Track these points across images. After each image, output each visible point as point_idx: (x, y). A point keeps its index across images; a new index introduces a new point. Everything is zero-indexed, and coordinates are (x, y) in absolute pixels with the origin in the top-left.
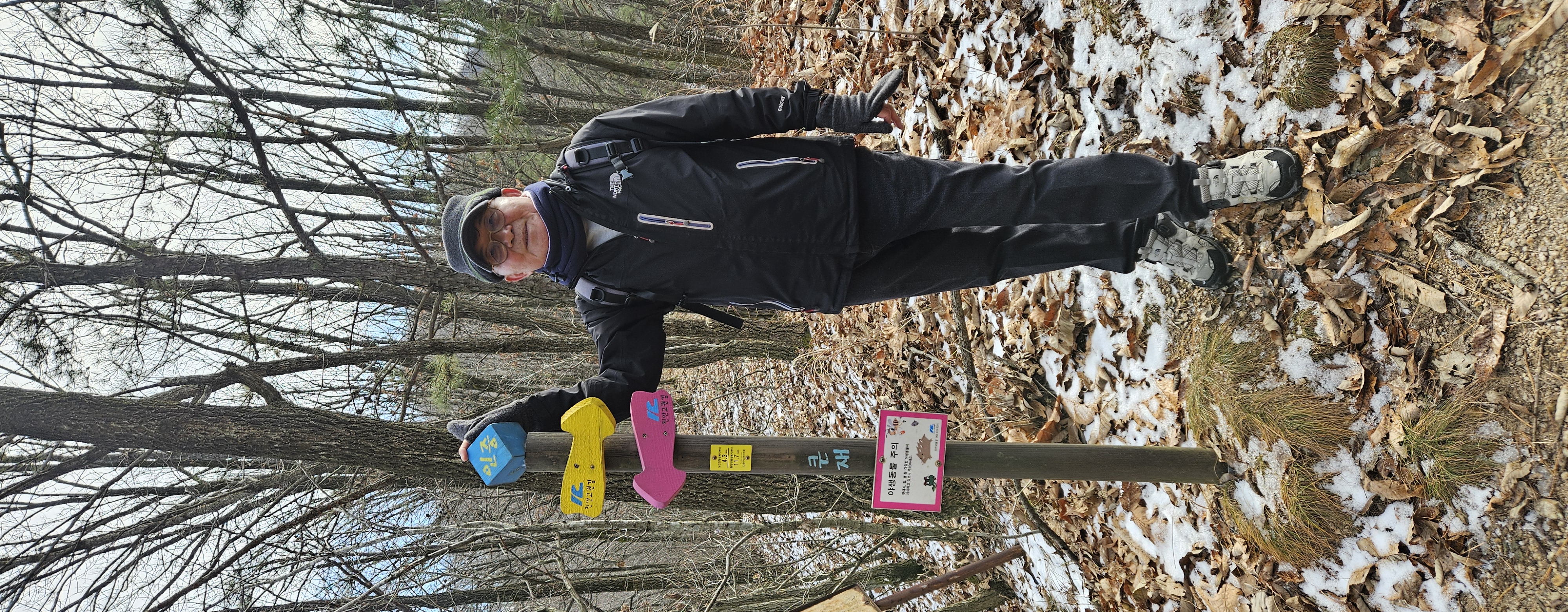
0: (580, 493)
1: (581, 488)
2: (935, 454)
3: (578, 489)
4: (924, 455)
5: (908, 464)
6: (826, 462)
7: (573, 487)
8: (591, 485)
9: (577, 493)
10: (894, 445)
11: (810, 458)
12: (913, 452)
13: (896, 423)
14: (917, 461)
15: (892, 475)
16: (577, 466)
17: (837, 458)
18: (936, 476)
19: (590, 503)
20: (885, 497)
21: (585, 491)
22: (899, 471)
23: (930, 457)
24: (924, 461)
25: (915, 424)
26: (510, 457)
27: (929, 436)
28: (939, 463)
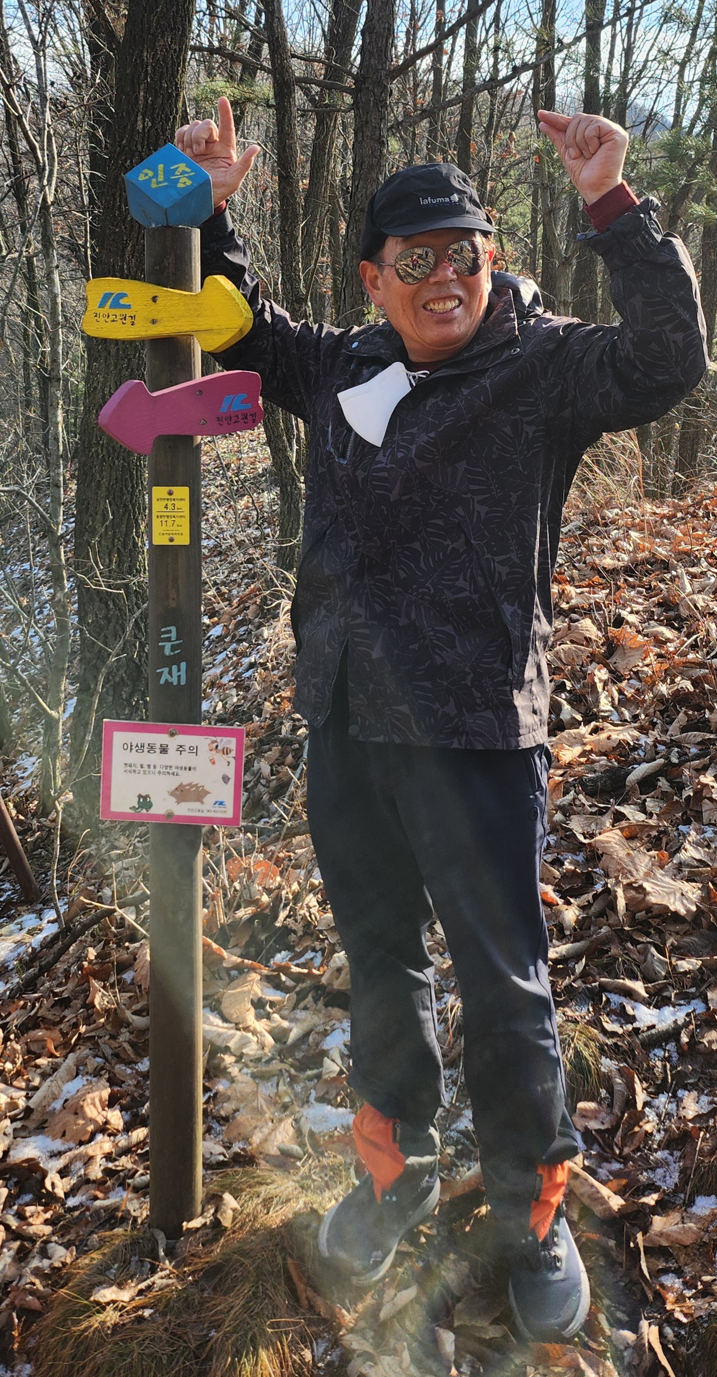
0: (116, 305)
1: (123, 306)
2: (185, 810)
3: (122, 302)
4: (182, 793)
5: (169, 771)
6: (167, 652)
7: (123, 295)
8: (129, 320)
9: (115, 301)
10: (194, 750)
11: (173, 629)
12: (186, 778)
13: (226, 751)
14: (173, 783)
15: (151, 748)
16: (154, 299)
17: (175, 668)
18: (152, 811)
19: (101, 319)
20: (120, 738)
21: (118, 312)
22: (156, 758)
23: (178, 802)
24: (172, 794)
25: (226, 779)
26: (166, 206)
27: (209, 800)
28: (170, 815)
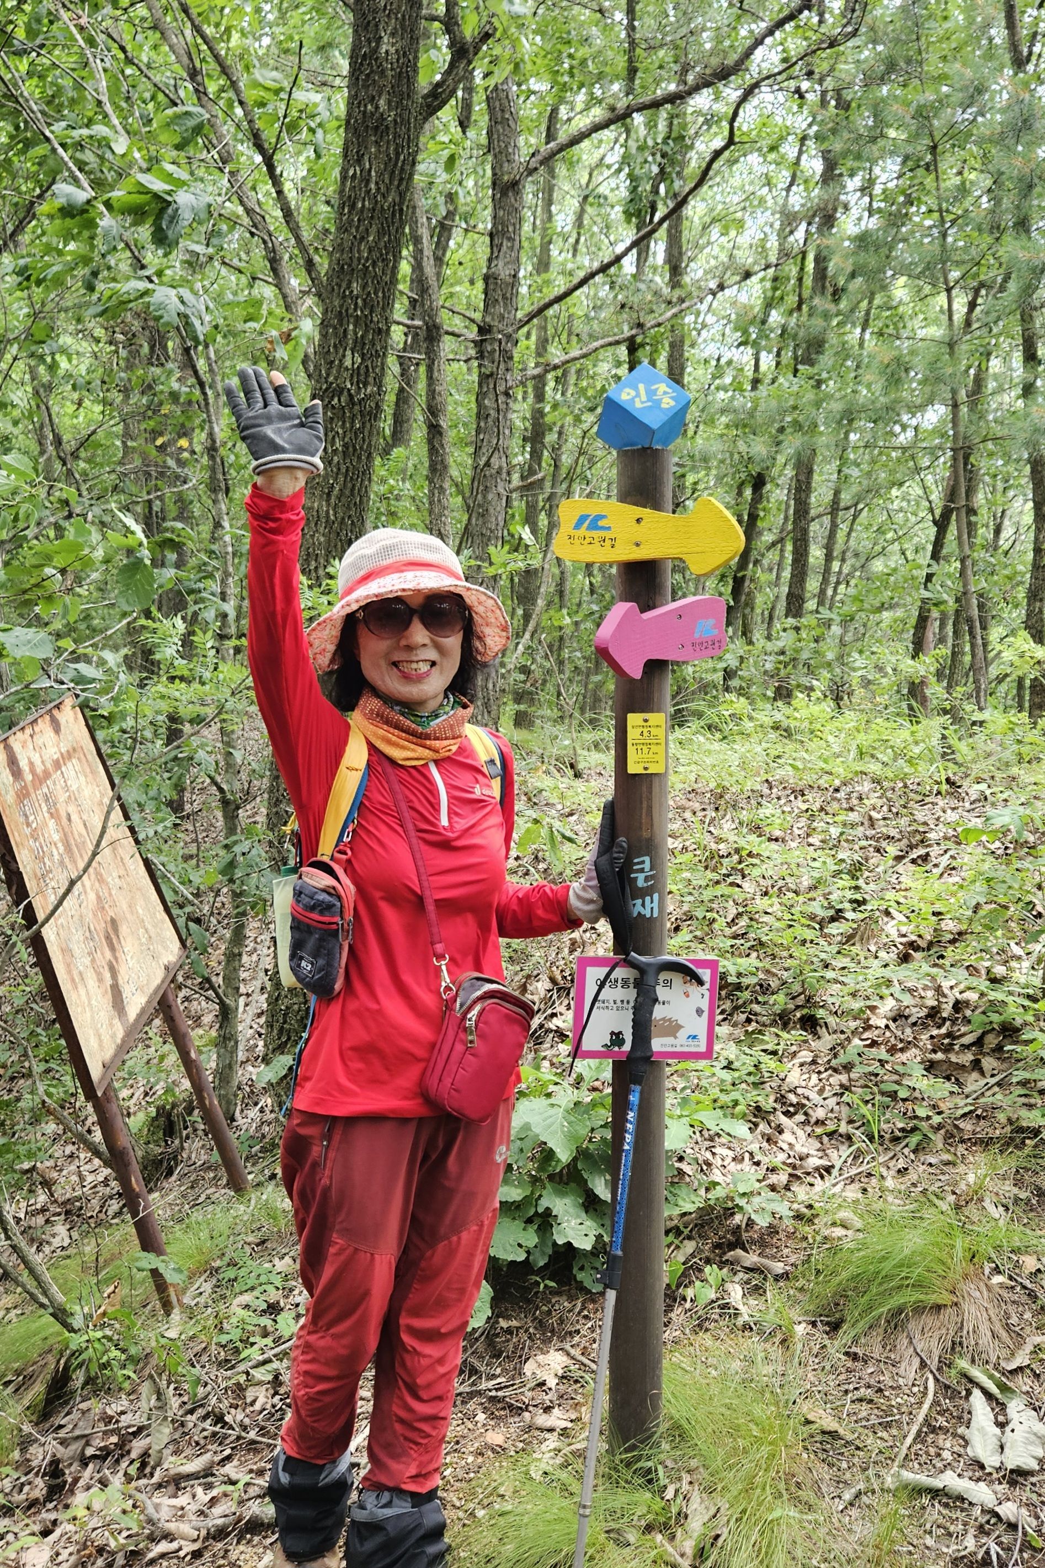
0: (594, 526)
1: (602, 528)
2: (658, 1045)
3: (600, 523)
6: (640, 883)
7: (604, 517)
8: (608, 543)
9: (594, 522)
10: (668, 983)
11: (647, 859)
16: (638, 521)
17: (648, 899)
19: (577, 542)
20: (593, 974)
21: (597, 534)
22: (629, 993)
25: (699, 1012)
26: (653, 427)
27: (682, 1034)
